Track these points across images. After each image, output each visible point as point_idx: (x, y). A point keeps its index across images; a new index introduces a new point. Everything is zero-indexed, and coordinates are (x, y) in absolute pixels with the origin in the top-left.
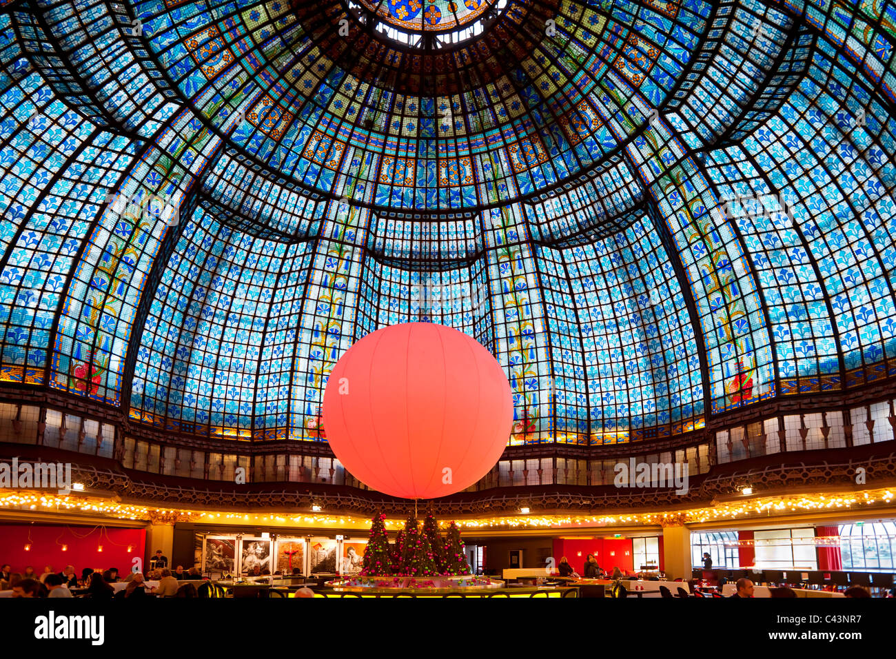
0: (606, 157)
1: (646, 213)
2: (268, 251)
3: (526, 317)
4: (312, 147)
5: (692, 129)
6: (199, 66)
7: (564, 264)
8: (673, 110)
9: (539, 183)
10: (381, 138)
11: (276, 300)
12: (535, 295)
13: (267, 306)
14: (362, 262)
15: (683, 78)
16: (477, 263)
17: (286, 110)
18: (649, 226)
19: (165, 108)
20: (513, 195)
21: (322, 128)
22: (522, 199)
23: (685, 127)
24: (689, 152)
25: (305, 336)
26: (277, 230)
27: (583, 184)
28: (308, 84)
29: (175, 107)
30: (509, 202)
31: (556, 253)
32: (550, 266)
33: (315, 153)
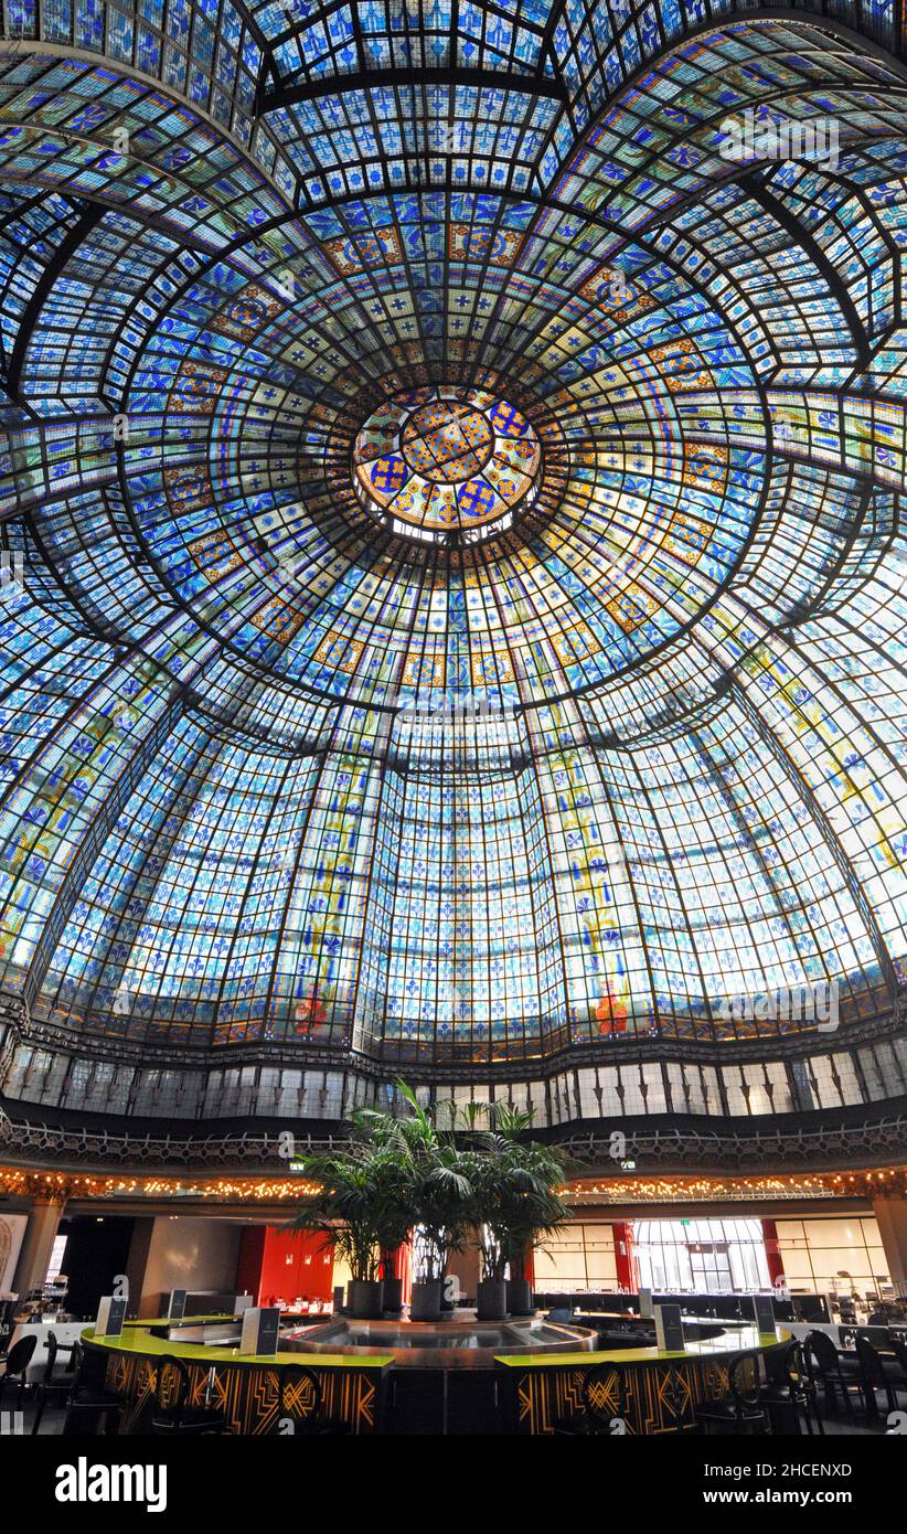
0: (670, 641)
1: (733, 701)
2: (264, 769)
3: (592, 842)
4: (324, 649)
5: (771, 603)
6: (201, 570)
7: (636, 770)
8: (741, 585)
9: (593, 676)
10: (404, 635)
11: (270, 832)
12: (602, 812)
13: (258, 839)
14: (382, 778)
15: (745, 551)
16: (525, 772)
17: (297, 612)
18: (739, 717)
19: (157, 613)
20: (562, 689)
21: (337, 628)
22: (573, 694)
23: (761, 602)
24: (773, 630)
25: (304, 880)
26: (277, 744)
27: (646, 674)
28: (323, 585)
29: (168, 610)
30: (557, 700)
31: (625, 757)
32: (619, 773)
33: (328, 655)
